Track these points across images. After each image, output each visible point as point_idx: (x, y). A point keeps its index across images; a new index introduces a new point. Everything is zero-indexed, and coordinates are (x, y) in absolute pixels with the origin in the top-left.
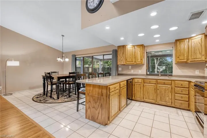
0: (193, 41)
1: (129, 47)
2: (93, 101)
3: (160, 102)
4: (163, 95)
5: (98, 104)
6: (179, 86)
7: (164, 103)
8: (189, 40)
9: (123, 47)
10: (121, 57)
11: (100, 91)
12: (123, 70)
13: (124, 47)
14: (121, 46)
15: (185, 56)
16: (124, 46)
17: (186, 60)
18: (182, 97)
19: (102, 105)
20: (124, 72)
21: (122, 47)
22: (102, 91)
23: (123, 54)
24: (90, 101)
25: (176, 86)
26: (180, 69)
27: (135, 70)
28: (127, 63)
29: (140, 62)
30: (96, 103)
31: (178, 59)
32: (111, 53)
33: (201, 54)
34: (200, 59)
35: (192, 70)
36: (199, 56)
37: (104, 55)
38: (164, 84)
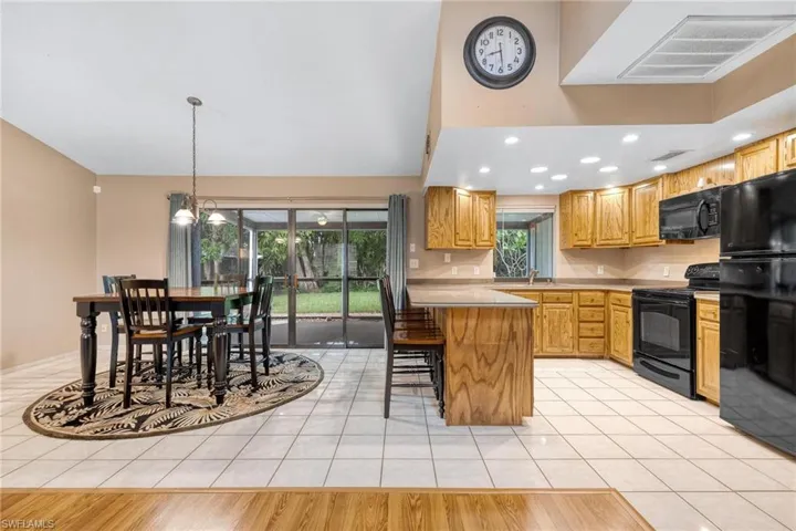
0: (604, 197)
1: (463, 194)
2: (479, 361)
3: (549, 349)
4: (557, 330)
5: (496, 367)
6: (588, 303)
7: (557, 351)
8: (595, 195)
9: (448, 192)
10: (441, 225)
11: (506, 325)
12: (422, 266)
13: (449, 190)
14: (439, 187)
15: (590, 231)
16: (451, 188)
17: (589, 243)
18: (592, 329)
19: (511, 365)
20: (429, 274)
21: (444, 191)
22: (511, 327)
23: (447, 214)
24: (465, 365)
25: (582, 304)
26: (570, 263)
27: (461, 267)
28: (459, 243)
29: (489, 243)
30: (489, 365)
31: (576, 238)
32: (386, 206)
33: (621, 229)
34: (619, 242)
35: (591, 266)
36: (617, 233)
37: (348, 210)
38: (558, 301)
